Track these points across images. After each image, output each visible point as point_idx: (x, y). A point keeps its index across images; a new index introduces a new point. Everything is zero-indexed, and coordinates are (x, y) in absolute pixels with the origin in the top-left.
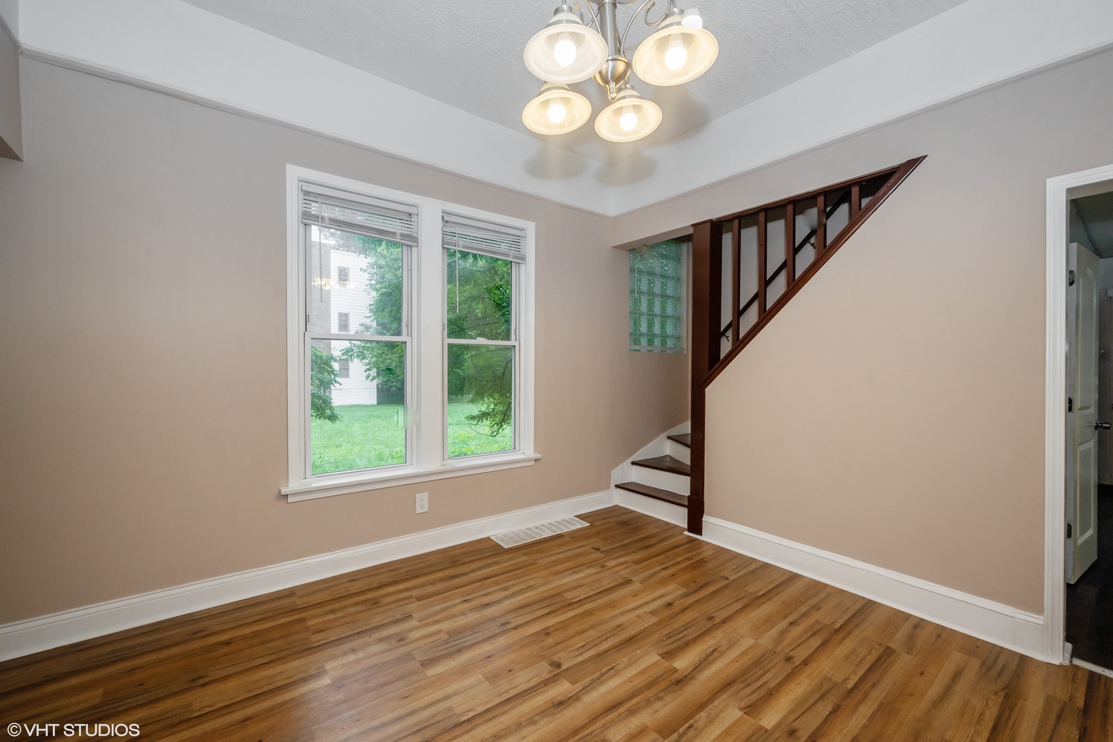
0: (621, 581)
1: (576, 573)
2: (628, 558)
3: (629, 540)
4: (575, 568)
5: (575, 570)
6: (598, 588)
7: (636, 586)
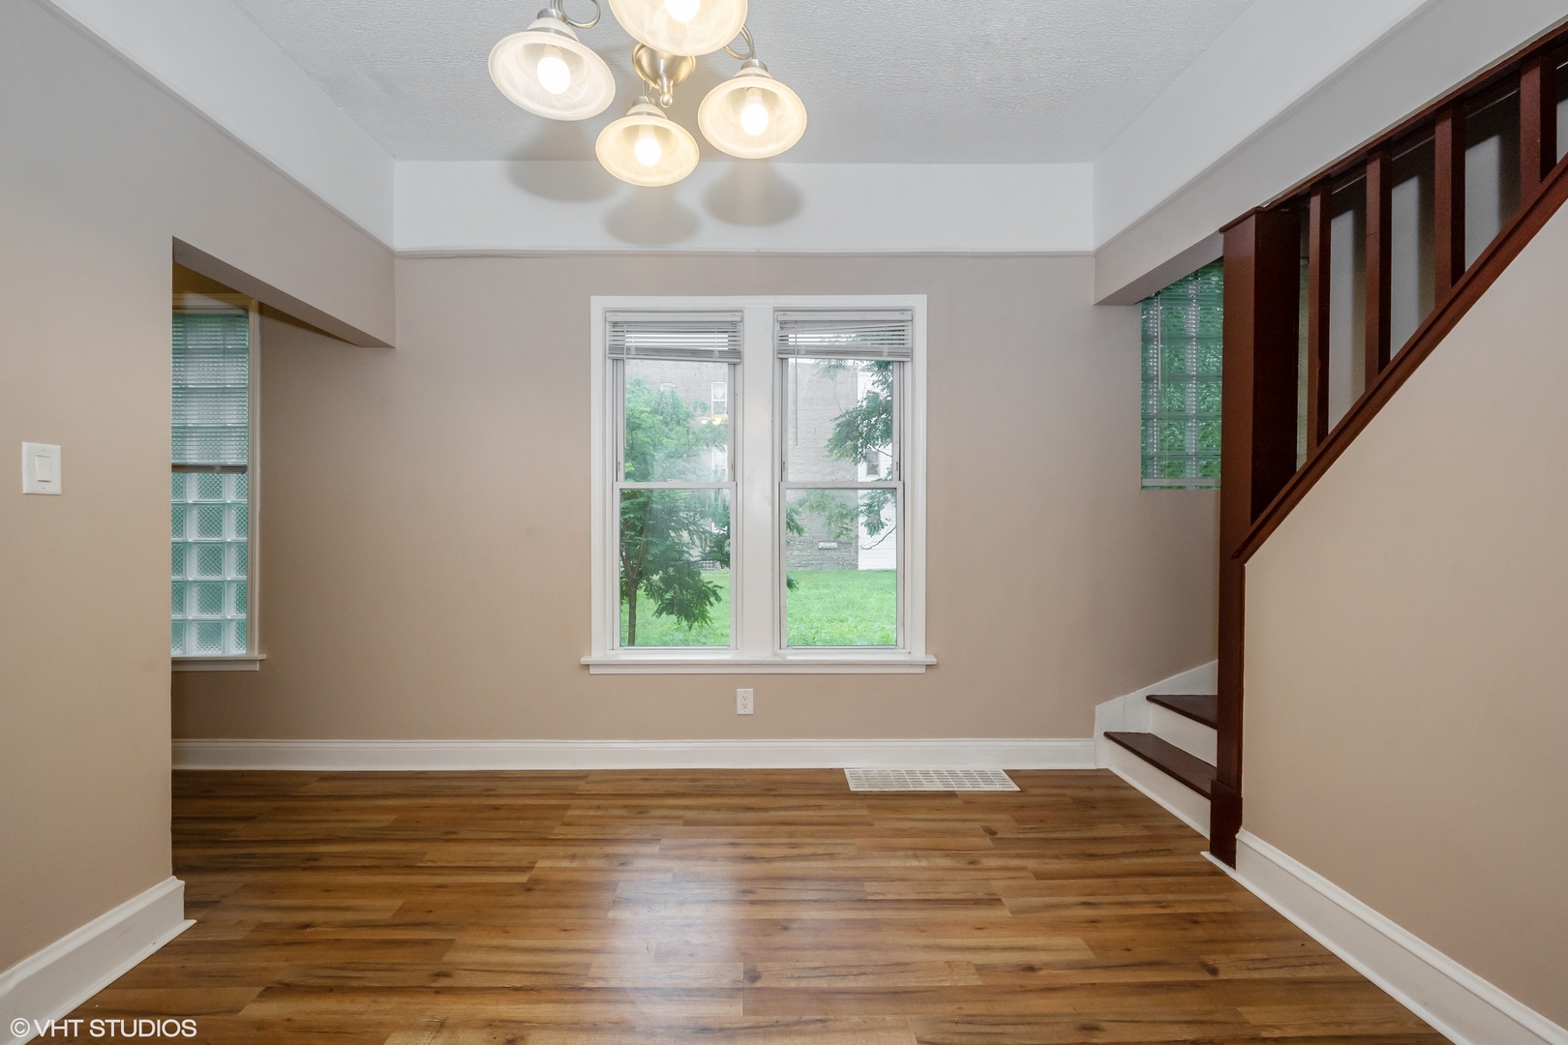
0: (980, 895)
1: (916, 857)
2: (1031, 864)
3: (1068, 835)
4: (920, 849)
5: (920, 853)
6: (928, 893)
7: (1002, 913)
